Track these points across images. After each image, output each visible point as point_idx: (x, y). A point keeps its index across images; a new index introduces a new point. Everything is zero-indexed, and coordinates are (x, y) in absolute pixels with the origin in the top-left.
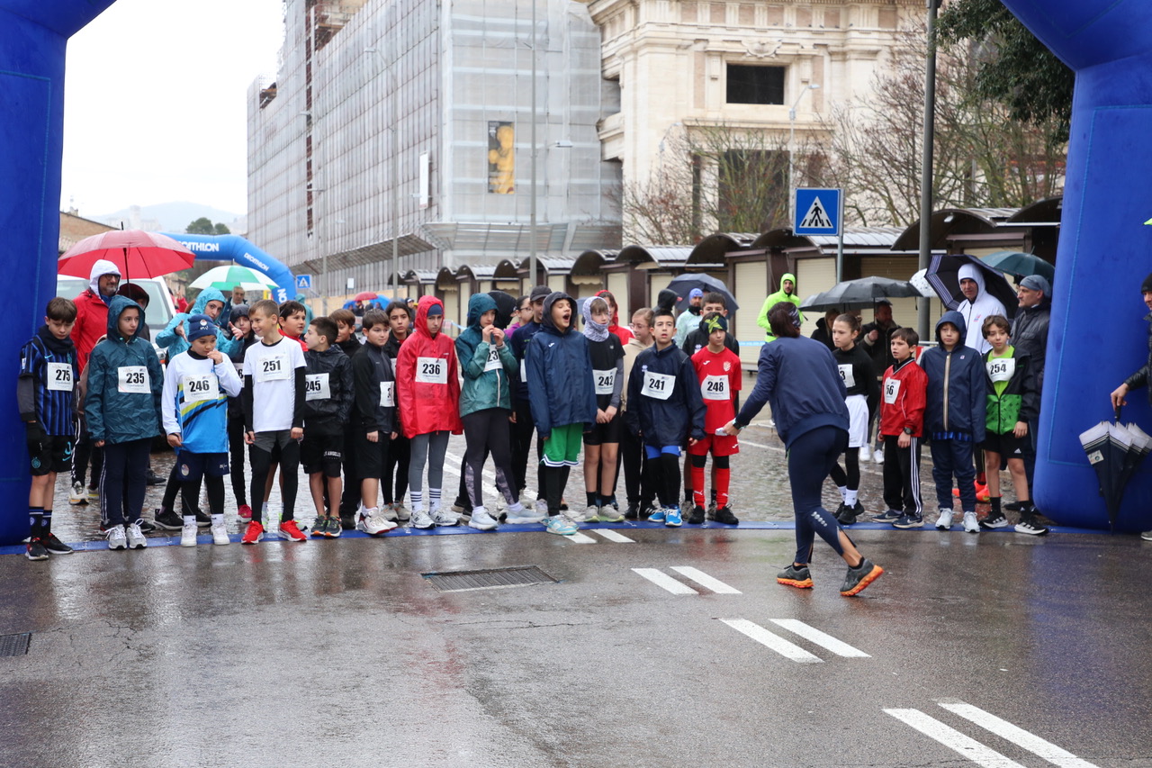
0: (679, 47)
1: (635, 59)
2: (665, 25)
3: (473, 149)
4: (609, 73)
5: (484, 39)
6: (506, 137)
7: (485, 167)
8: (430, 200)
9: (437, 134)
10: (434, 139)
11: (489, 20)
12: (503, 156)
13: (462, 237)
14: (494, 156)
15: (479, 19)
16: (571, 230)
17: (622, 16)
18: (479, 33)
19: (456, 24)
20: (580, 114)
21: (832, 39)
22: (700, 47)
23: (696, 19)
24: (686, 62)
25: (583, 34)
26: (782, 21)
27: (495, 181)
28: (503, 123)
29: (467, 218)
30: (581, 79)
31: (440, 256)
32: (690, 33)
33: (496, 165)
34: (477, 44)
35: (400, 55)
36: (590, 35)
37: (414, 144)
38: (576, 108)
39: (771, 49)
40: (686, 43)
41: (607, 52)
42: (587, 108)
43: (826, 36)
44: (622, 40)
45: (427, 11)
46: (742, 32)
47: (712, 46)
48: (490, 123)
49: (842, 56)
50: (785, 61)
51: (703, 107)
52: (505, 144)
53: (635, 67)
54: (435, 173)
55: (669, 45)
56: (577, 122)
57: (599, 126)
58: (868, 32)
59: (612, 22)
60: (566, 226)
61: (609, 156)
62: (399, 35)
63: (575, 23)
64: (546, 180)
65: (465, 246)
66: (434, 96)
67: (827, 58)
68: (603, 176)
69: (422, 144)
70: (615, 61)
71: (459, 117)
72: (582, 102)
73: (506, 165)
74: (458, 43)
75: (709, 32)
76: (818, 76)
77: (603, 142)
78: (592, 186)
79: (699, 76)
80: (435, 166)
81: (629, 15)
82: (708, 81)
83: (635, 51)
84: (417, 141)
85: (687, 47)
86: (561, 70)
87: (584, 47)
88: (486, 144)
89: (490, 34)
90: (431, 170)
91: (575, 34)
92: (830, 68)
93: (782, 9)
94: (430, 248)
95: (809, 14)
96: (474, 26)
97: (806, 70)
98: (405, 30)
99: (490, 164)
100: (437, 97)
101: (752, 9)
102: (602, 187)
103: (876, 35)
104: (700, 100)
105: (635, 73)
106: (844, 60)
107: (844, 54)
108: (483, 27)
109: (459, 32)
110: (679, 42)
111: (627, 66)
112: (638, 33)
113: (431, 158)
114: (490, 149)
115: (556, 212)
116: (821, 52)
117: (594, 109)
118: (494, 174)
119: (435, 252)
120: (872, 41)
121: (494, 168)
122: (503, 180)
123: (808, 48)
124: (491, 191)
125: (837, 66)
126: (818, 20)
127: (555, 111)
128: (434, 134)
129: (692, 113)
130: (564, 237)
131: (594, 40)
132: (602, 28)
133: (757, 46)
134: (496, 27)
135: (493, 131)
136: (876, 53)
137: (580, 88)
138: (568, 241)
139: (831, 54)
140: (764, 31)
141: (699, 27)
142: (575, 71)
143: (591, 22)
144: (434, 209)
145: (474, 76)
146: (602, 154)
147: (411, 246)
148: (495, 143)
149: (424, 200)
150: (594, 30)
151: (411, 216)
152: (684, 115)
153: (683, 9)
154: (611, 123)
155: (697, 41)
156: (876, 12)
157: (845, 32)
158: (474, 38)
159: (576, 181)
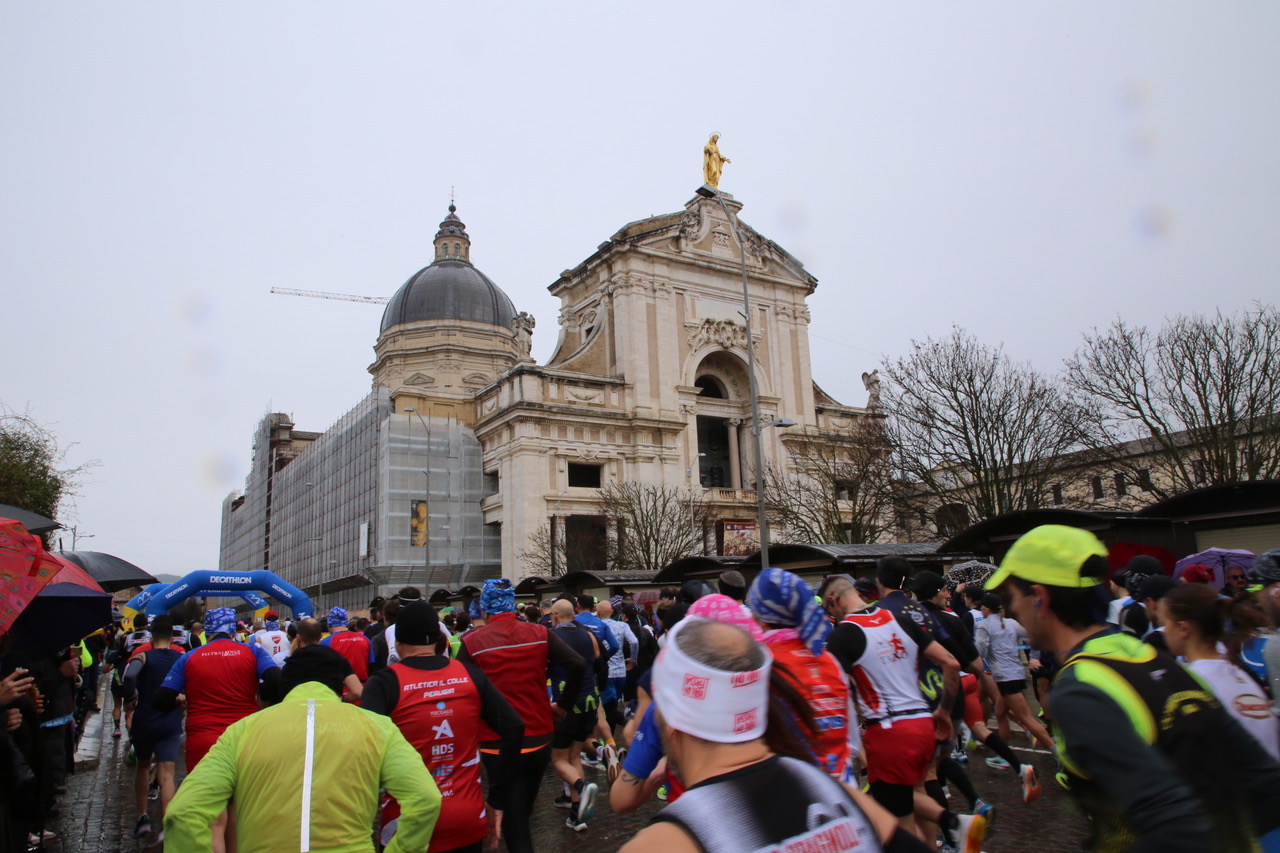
0: (540, 452)
1: (511, 460)
2: (533, 438)
3: (401, 518)
4: (488, 470)
5: (409, 449)
6: (422, 510)
7: (409, 529)
8: (368, 552)
9: (375, 510)
10: (373, 513)
11: (412, 438)
12: (420, 522)
13: (394, 575)
14: (415, 522)
15: (406, 437)
16: (466, 569)
17: (500, 436)
18: (406, 446)
19: (391, 440)
20: (470, 496)
21: (627, 450)
22: (552, 452)
23: (550, 435)
24: (545, 461)
25: (472, 447)
26: (599, 439)
27: (415, 538)
28: (421, 502)
29: (397, 562)
30: (471, 474)
31: (376, 589)
32: (547, 444)
33: (416, 528)
34: (404, 452)
35: (343, 464)
36: (476, 448)
37: (355, 517)
38: (468, 492)
39: (593, 455)
40: (545, 449)
41: (486, 458)
42: (474, 492)
43: (624, 448)
44: (498, 450)
45: (369, 435)
46: (576, 444)
47: (561, 451)
48: (413, 502)
49: (634, 460)
50: (602, 462)
51: (555, 489)
52: (423, 514)
53: (511, 464)
54: (372, 535)
55: (535, 451)
56: (469, 500)
57: (482, 502)
58: (648, 447)
59: (491, 440)
60: (462, 566)
61: (488, 521)
62: (344, 453)
63: (468, 440)
64: (448, 537)
65: (396, 581)
66: (373, 485)
67: (624, 461)
68: (485, 533)
69: (362, 518)
70: (494, 462)
71: (392, 498)
72: (470, 488)
73: (423, 528)
74: (393, 452)
75: (560, 443)
76: (620, 471)
77: (484, 513)
78: (479, 540)
79: (553, 470)
80: (373, 530)
81: (506, 435)
82: (558, 473)
83: (511, 455)
84: (357, 515)
85: (545, 452)
86: (457, 469)
87: (472, 454)
88: (410, 514)
89: (412, 446)
90: (369, 533)
91: (466, 447)
92: (627, 467)
93: (598, 432)
94: (368, 583)
95: (614, 436)
96: (403, 441)
97: (614, 467)
98: (348, 449)
99: (412, 527)
100: (375, 486)
101: (582, 432)
102: (485, 540)
103: (652, 448)
104: (553, 484)
105: (511, 468)
106: (635, 463)
107: (634, 459)
108: (408, 442)
109: (393, 445)
110: (541, 449)
111: (504, 465)
112: (513, 444)
113: (369, 525)
114: (412, 518)
115: (453, 557)
116: (620, 457)
117: (479, 492)
118: (415, 534)
119: (372, 586)
120: (650, 451)
121: (415, 530)
122: (421, 537)
123: (613, 454)
124: (413, 545)
125: (630, 465)
126: (619, 440)
127: (454, 493)
128: (371, 511)
129: (550, 492)
130: (460, 573)
131: (478, 450)
132: (483, 444)
133: (585, 452)
134: (416, 442)
135: (414, 506)
136: (652, 458)
137: (470, 480)
138: (464, 575)
139: (627, 459)
140: (590, 444)
141: (552, 441)
142: (467, 469)
143: (477, 440)
144: (372, 559)
145: (402, 472)
146: (484, 520)
147: (353, 583)
148: (415, 514)
149: (363, 552)
150: (478, 445)
151: (351, 565)
152: (545, 493)
153: (542, 429)
154: (491, 501)
155: (551, 448)
156: (650, 435)
157: (634, 446)
158: (403, 449)
159: (469, 537)
